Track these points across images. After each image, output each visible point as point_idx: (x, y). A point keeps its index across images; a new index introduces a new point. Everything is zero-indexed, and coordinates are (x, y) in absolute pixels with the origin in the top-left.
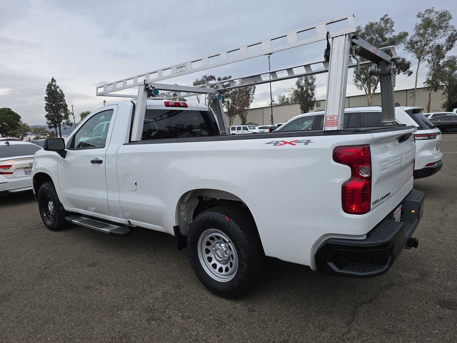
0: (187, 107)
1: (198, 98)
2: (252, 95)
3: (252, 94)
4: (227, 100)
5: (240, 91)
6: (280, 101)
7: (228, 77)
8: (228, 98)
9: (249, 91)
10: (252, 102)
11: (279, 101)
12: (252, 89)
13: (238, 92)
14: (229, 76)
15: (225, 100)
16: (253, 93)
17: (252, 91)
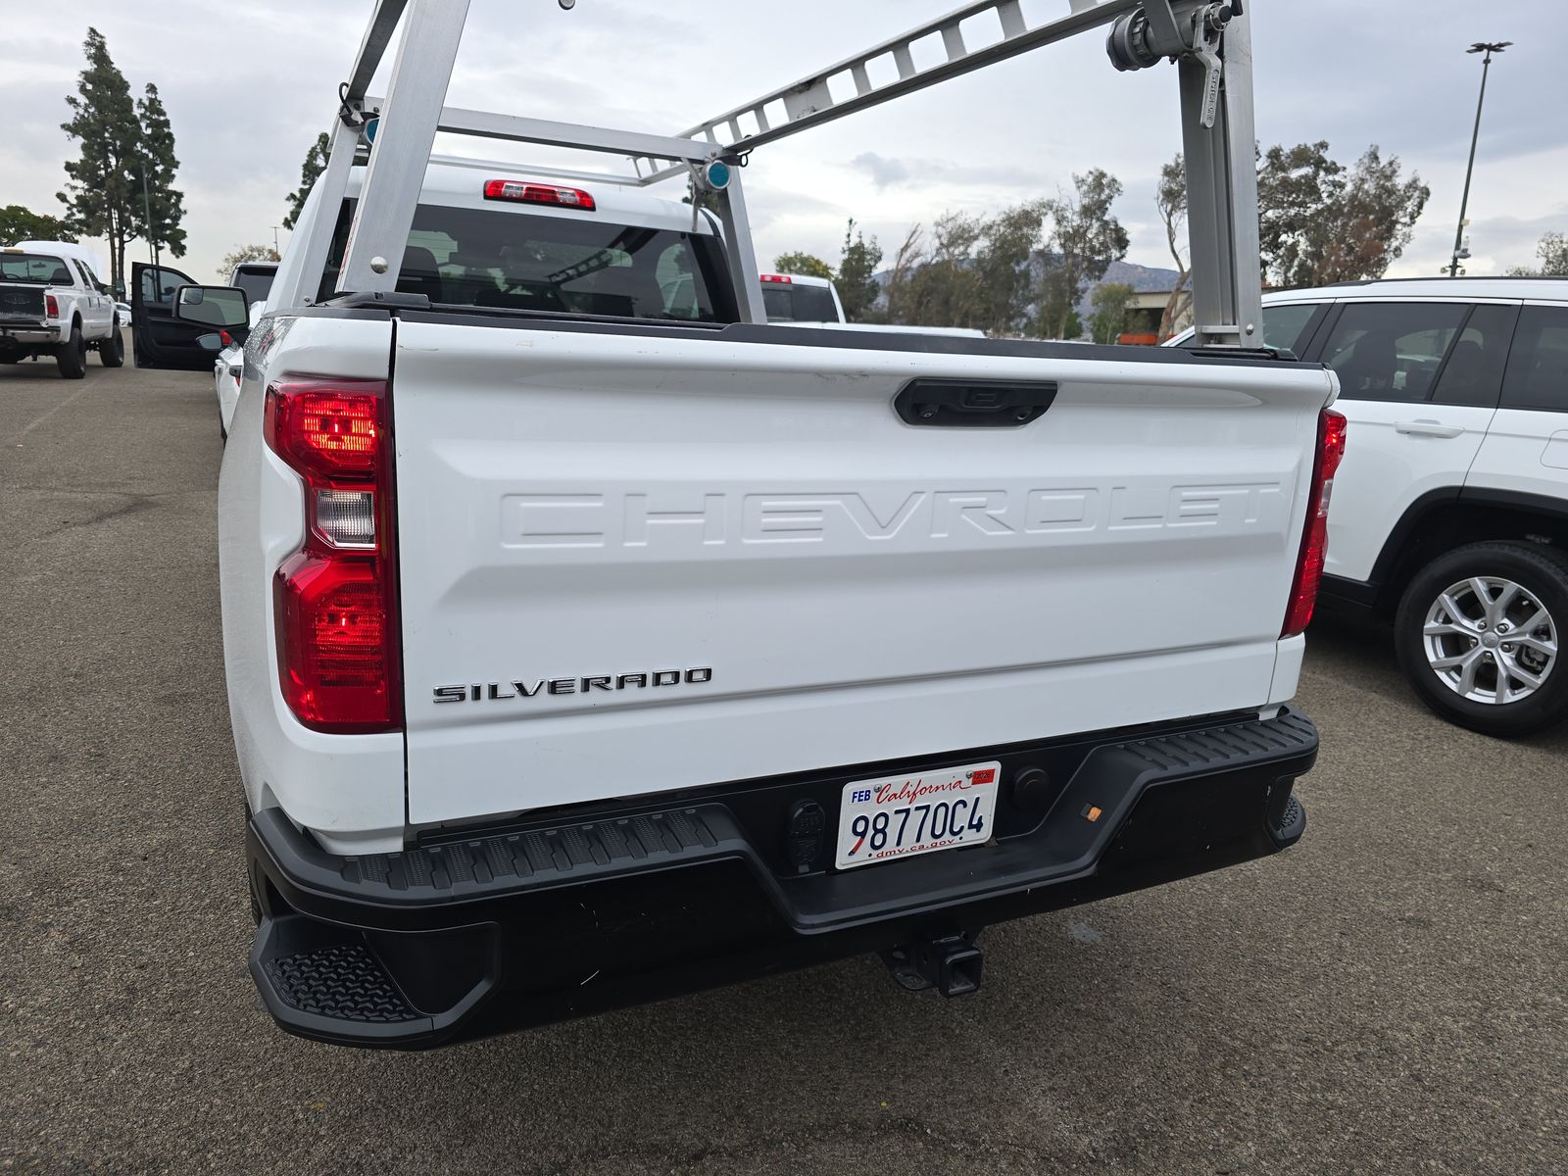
0: (592, 208)
1: (1169, 224)
2: (1405, 224)
3: (1407, 220)
4: (1290, 241)
5: (1353, 207)
6: (1549, 262)
7: (1315, 146)
8: (1296, 233)
9: (1396, 207)
10: (1397, 256)
11: (1545, 259)
12: (1409, 200)
13: (1346, 210)
14: (1318, 142)
15: (1283, 237)
16: (1413, 218)
17: (1409, 210)
